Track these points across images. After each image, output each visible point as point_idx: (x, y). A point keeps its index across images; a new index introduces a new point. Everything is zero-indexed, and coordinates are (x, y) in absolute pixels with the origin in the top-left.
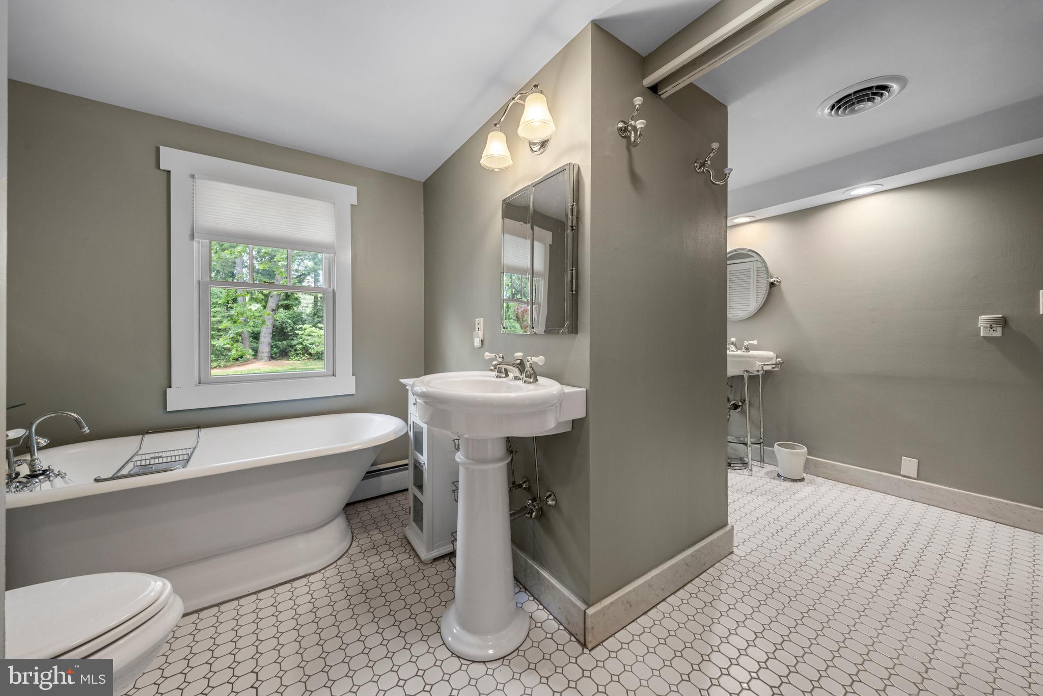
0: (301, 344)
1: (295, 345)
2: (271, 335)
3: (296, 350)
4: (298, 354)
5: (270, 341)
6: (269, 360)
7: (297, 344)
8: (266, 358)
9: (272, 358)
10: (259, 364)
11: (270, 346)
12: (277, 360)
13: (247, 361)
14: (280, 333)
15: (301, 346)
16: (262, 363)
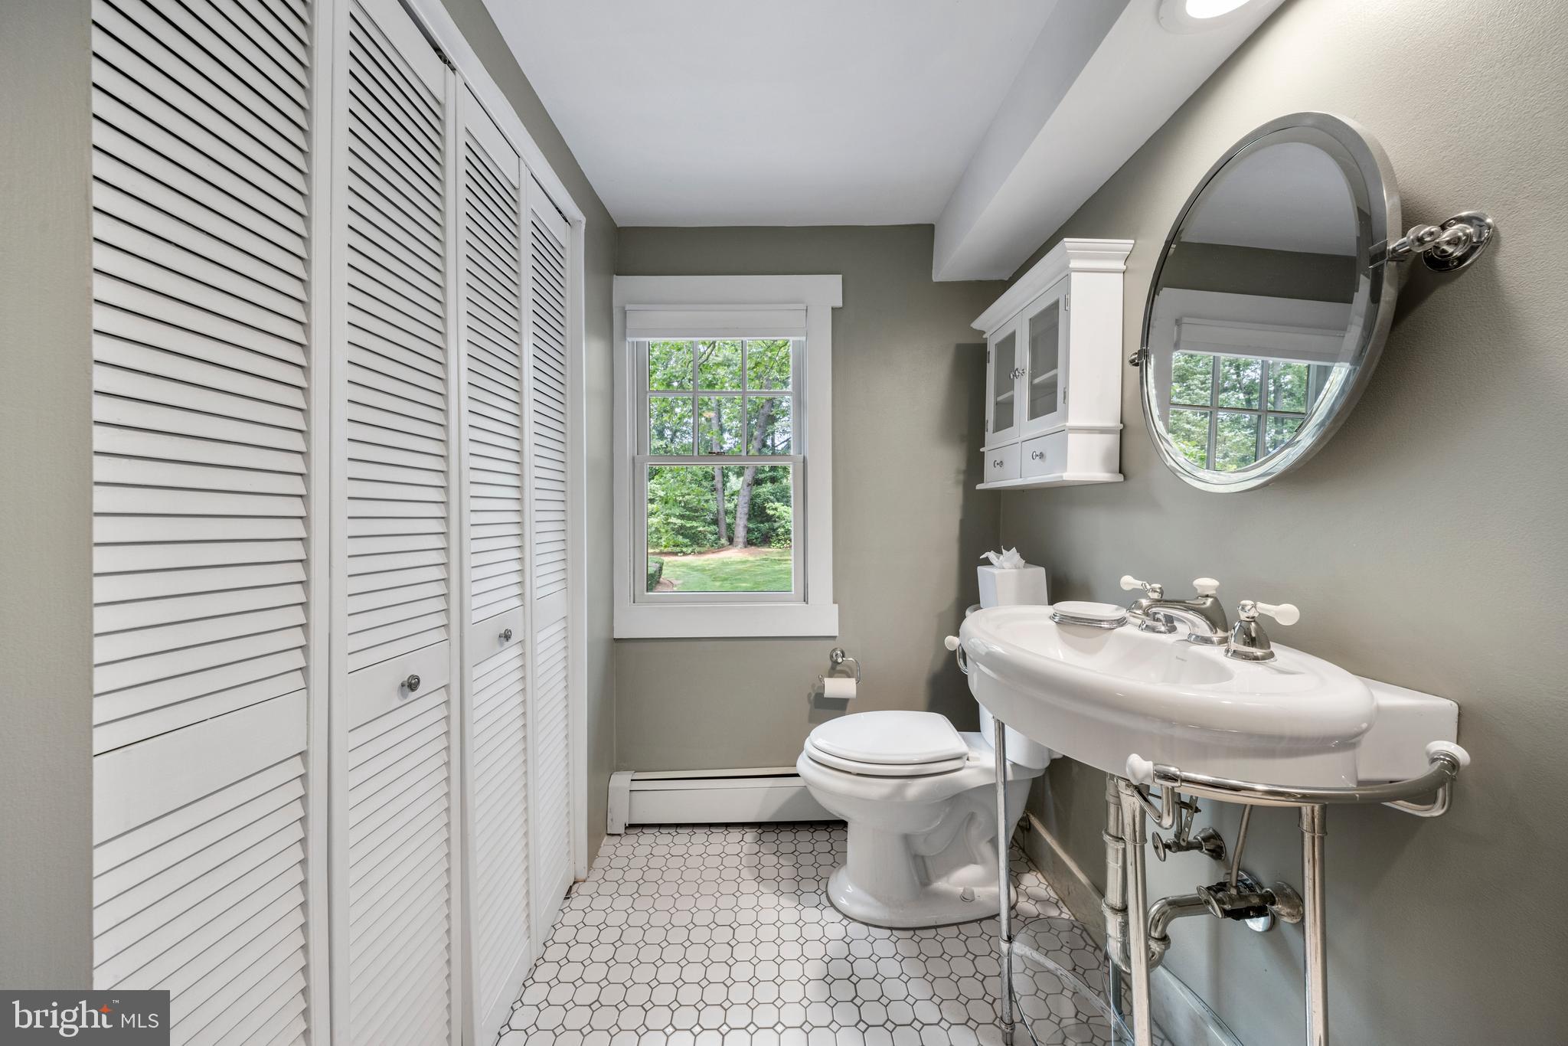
0: (784, 527)
1: (777, 529)
2: (747, 516)
3: (777, 535)
4: (780, 540)
5: (746, 522)
6: (745, 547)
7: (779, 527)
8: (741, 545)
9: (749, 543)
10: (733, 551)
11: (746, 529)
12: (759, 547)
13: (721, 548)
14: (757, 512)
15: (783, 530)
16: (736, 550)
